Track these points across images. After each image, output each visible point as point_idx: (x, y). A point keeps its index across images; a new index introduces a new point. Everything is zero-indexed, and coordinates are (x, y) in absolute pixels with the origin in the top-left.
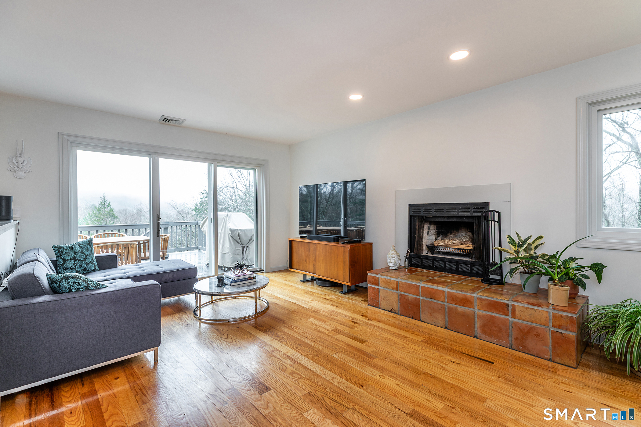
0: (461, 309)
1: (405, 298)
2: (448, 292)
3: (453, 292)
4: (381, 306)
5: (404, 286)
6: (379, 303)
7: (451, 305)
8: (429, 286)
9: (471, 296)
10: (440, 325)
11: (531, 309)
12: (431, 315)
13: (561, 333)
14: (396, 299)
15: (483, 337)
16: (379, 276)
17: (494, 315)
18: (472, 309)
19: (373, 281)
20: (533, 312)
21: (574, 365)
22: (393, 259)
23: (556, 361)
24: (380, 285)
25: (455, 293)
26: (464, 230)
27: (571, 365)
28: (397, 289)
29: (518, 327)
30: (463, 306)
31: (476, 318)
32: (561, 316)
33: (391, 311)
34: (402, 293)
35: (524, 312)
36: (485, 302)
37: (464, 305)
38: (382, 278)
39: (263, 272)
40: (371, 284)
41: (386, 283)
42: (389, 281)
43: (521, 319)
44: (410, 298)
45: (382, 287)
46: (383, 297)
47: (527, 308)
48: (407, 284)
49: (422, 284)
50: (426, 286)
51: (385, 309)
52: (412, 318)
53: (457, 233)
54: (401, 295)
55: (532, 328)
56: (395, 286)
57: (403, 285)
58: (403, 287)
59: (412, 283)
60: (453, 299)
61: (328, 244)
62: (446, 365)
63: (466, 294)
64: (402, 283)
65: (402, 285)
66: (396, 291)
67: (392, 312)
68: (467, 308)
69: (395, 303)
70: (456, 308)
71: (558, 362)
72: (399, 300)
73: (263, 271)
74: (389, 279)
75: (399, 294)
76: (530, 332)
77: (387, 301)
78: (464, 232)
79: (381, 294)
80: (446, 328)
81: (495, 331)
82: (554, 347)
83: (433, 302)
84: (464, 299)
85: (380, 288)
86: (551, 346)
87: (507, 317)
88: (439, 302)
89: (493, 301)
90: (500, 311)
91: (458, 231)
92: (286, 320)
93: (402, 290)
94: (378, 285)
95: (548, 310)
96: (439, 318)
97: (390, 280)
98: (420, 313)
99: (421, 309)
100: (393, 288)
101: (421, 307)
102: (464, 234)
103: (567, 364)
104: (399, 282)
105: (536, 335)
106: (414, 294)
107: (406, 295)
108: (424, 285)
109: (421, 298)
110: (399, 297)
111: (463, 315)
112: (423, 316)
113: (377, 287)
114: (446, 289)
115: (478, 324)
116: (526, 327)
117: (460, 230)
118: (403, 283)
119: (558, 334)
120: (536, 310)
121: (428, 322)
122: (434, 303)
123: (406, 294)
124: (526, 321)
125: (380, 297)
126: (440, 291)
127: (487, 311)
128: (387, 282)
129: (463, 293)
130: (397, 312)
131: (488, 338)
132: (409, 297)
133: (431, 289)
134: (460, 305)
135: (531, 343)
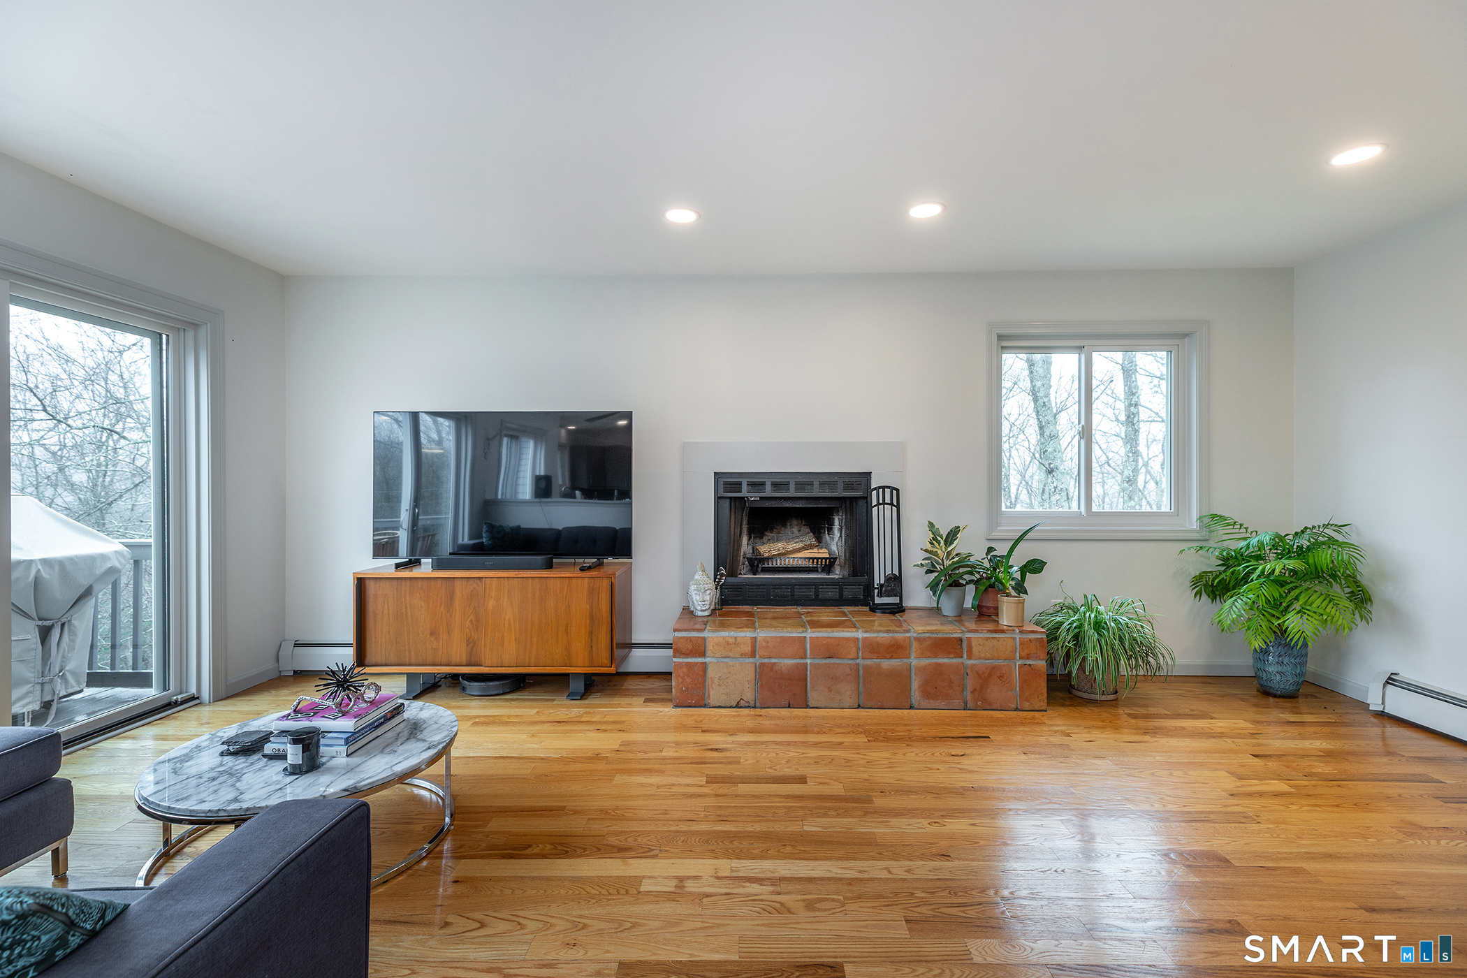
0: (886, 664)
1: (772, 670)
2: (864, 639)
3: (873, 637)
4: (713, 702)
5: (769, 645)
6: (706, 694)
7: (868, 662)
8: (825, 635)
9: (905, 637)
10: (847, 705)
11: (992, 638)
12: (831, 691)
13: (1030, 665)
14: (751, 676)
15: (925, 703)
16: (705, 634)
17: (941, 661)
18: (906, 660)
19: (690, 647)
20: (995, 642)
21: (1044, 705)
22: (708, 592)
23: (1024, 709)
24: (709, 653)
25: (877, 637)
26: (795, 522)
27: (1041, 708)
28: (753, 655)
29: (977, 672)
30: (891, 658)
31: (913, 674)
32: (1030, 640)
33: (737, 706)
34: (766, 660)
35: (983, 645)
36: (928, 643)
37: (892, 656)
38: (713, 638)
39: (197, 701)
40: (683, 656)
41: (724, 648)
42: (732, 641)
43: (980, 658)
44: (783, 668)
45: (713, 657)
46: (716, 681)
47: (987, 639)
48: (779, 640)
49: (810, 634)
50: (819, 635)
51: (723, 705)
52: (789, 707)
53: (783, 529)
54: (762, 665)
55: (994, 668)
56: (748, 649)
57: (768, 642)
58: (767, 647)
59: (788, 635)
60: (875, 649)
61: (533, 576)
62: (959, 763)
63: (895, 634)
64: (765, 640)
65: (764, 644)
66: (751, 660)
67: (741, 707)
68: (897, 660)
69: (747, 686)
70: (879, 666)
71: (1027, 709)
72: (757, 677)
73: (198, 698)
74: (732, 637)
75: (758, 664)
76: (991, 676)
77: (727, 686)
78: (796, 527)
79: (711, 673)
80: (859, 707)
81: (943, 687)
82: (1021, 688)
83: (833, 664)
84: (893, 646)
85: (707, 660)
86: (1018, 689)
87: (959, 660)
88: (846, 661)
89: (939, 638)
90: (950, 653)
91: (785, 525)
92: (565, 804)
93: (764, 654)
94: (703, 654)
95: (1013, 636)
96: (846, 691)
97: (736, 638)
98: (806, 692)
99: (809, 684)
100: (743, 655)
101: (808, 679)
102: (795, 530)
103: (1037, 709)
104: (759, 639)
105: (999, 677)
106: (794, 657)
107: (775, 663)
108: (814, 635)
109: (809, 661)
110: (758, 670)
111: (892, 674)
112: (813, 697)
113: (700, 660)
114: (860, 634)
115: (915, 684)
116: (987, 668)
117: (789, 524)
118: (768, 639)
119: (1027, 668)
120: (998, 639)
121: (823, 706)
122: (836, 666)
123: (773, 661)
124: (986, 659)
125: (708, 681)
126: (848, 639)
127: (931, 657)
128: (728, 643)
129: (891, 635)
130: (752, 704)
131: (933, 703)
132: (782, 665)
133: (829, 640)
134: (885, 658)
135: (995, 693)
